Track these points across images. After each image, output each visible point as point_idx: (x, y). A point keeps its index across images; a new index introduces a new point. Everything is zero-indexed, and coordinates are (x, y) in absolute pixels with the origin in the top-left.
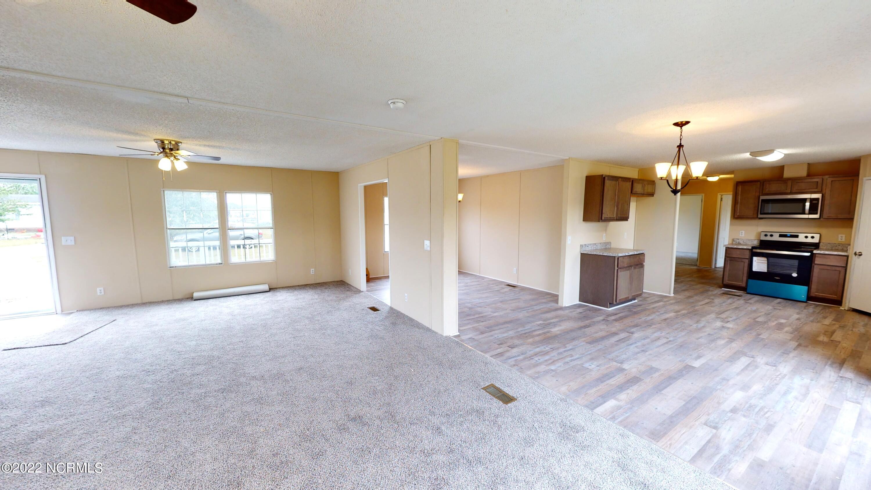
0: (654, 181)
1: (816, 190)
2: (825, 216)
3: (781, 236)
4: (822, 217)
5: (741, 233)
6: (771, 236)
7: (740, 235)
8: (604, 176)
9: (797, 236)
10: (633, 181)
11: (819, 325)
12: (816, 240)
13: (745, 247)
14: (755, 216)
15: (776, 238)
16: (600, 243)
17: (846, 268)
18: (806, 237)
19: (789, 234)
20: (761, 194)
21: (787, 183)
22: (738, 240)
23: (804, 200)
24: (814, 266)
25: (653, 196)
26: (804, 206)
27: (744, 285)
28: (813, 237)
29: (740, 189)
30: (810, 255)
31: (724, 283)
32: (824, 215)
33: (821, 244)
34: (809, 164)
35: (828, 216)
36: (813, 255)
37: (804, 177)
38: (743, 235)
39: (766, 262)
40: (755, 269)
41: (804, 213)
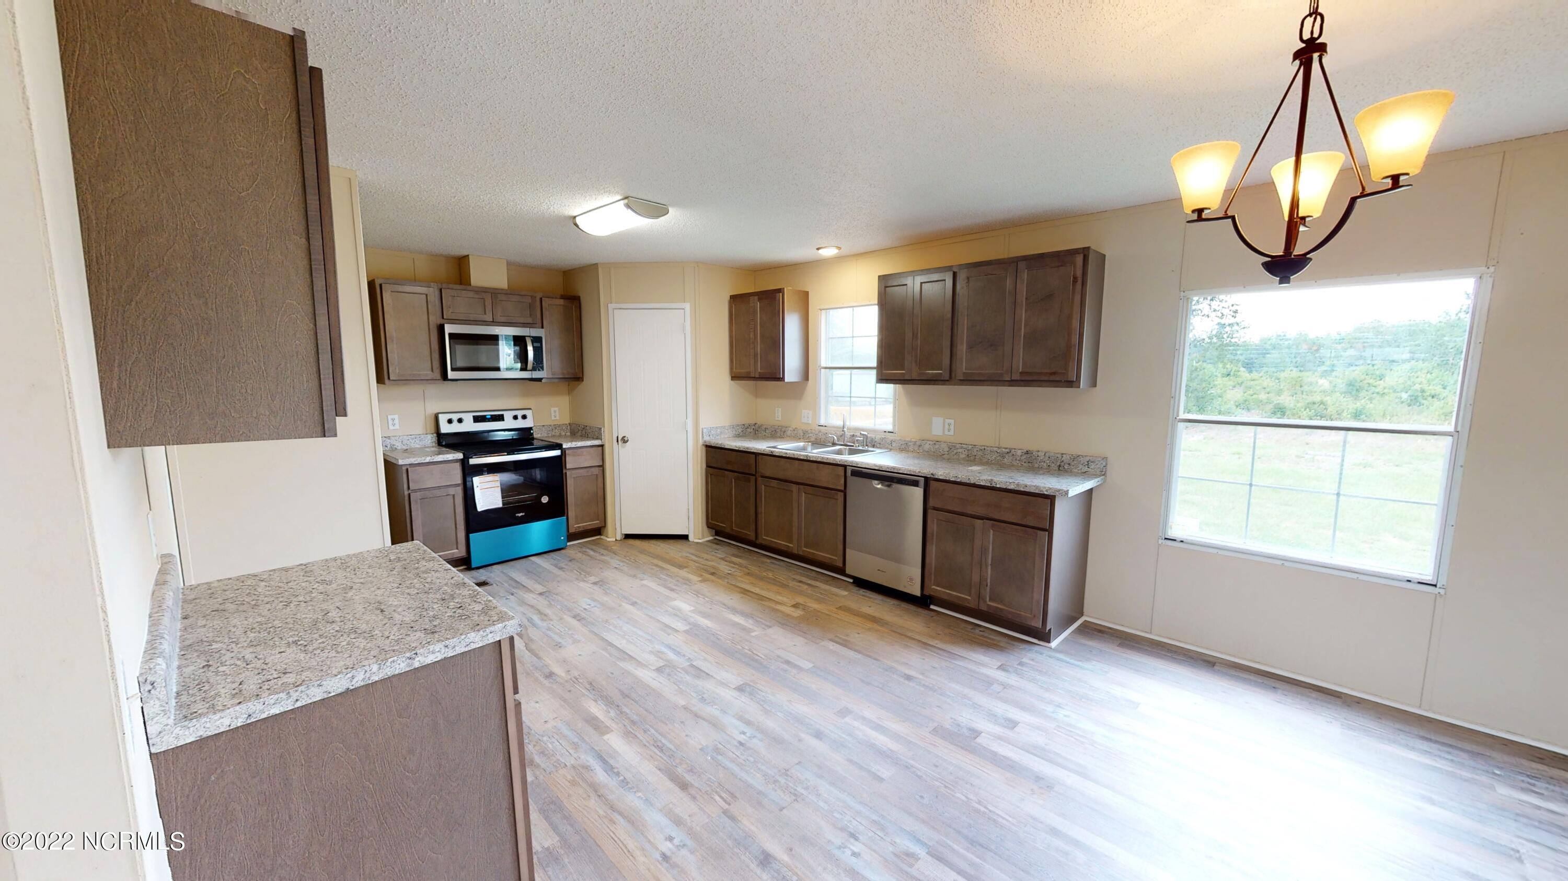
1: (530, 321)
3: (477, 419)
5: (390, 422)
6: (459, 421)
9: (500, 418)
12: (530, 422)
14: (437, 375)
15: (470, 425)
17: (602, 467)
18: (515, 418)
19: (488, 415)
21: (484, 298)
24: (566, 474)
27: (462, 551)
28: (524, 417)
29: (391, 302)
30: (560, 454)
33: (534, 430)
34: (508, 263)
35: (552, 374)
36: (563, 452)
38: (397, 427)
39: (495, 485)
40: (481, 505)
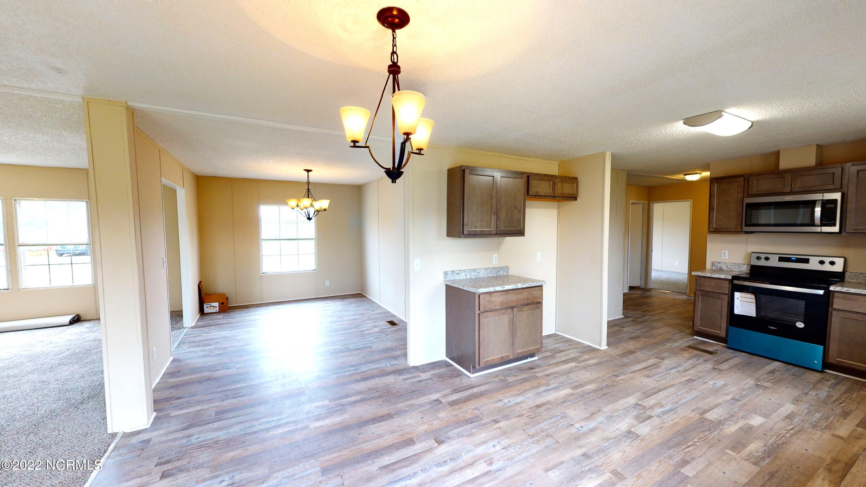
0: (576, 178)
1: (832, 187)
2: (849, 228)
3: (781, 259)
4: (845, 231)
5: (723, 254)
6: (767, 259)
7: (723, 257)
8: (463, 168)
9: (807, 261)
10: (528, 177)
11: (827, 435)
12: (838, 267)
13: (722, 276)
14: (739, 229)
15: (774, 262)
16: (486, 269)
18: (822, 262)
19: (794, 258)
20: (745, 195)
21: (784, 177)
22: (719, 264)
23: (812, 204)
24: (832, 312)
25: (576, 200)
26: (813, 212)
27: (723, 334)
28: (832, 263)
29: (716, 190)
30: (824, 293)
31: (695, 329)
32: (847, 228)
33: (847, 274)
34: (819, 147)
35: (855, 229)
36: (828, 293)
37: (813, 167)
38: (727, 257)
39: (754, 301)
40: (737, 311)
41: (813, 225)
